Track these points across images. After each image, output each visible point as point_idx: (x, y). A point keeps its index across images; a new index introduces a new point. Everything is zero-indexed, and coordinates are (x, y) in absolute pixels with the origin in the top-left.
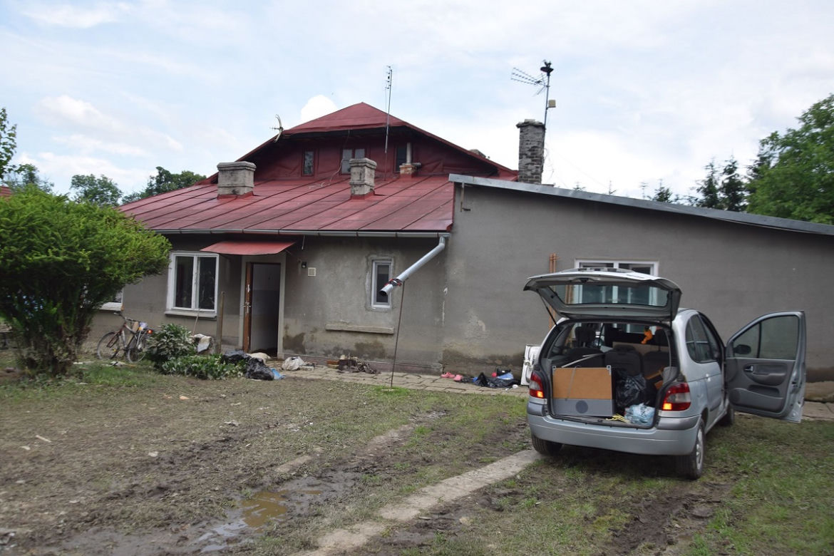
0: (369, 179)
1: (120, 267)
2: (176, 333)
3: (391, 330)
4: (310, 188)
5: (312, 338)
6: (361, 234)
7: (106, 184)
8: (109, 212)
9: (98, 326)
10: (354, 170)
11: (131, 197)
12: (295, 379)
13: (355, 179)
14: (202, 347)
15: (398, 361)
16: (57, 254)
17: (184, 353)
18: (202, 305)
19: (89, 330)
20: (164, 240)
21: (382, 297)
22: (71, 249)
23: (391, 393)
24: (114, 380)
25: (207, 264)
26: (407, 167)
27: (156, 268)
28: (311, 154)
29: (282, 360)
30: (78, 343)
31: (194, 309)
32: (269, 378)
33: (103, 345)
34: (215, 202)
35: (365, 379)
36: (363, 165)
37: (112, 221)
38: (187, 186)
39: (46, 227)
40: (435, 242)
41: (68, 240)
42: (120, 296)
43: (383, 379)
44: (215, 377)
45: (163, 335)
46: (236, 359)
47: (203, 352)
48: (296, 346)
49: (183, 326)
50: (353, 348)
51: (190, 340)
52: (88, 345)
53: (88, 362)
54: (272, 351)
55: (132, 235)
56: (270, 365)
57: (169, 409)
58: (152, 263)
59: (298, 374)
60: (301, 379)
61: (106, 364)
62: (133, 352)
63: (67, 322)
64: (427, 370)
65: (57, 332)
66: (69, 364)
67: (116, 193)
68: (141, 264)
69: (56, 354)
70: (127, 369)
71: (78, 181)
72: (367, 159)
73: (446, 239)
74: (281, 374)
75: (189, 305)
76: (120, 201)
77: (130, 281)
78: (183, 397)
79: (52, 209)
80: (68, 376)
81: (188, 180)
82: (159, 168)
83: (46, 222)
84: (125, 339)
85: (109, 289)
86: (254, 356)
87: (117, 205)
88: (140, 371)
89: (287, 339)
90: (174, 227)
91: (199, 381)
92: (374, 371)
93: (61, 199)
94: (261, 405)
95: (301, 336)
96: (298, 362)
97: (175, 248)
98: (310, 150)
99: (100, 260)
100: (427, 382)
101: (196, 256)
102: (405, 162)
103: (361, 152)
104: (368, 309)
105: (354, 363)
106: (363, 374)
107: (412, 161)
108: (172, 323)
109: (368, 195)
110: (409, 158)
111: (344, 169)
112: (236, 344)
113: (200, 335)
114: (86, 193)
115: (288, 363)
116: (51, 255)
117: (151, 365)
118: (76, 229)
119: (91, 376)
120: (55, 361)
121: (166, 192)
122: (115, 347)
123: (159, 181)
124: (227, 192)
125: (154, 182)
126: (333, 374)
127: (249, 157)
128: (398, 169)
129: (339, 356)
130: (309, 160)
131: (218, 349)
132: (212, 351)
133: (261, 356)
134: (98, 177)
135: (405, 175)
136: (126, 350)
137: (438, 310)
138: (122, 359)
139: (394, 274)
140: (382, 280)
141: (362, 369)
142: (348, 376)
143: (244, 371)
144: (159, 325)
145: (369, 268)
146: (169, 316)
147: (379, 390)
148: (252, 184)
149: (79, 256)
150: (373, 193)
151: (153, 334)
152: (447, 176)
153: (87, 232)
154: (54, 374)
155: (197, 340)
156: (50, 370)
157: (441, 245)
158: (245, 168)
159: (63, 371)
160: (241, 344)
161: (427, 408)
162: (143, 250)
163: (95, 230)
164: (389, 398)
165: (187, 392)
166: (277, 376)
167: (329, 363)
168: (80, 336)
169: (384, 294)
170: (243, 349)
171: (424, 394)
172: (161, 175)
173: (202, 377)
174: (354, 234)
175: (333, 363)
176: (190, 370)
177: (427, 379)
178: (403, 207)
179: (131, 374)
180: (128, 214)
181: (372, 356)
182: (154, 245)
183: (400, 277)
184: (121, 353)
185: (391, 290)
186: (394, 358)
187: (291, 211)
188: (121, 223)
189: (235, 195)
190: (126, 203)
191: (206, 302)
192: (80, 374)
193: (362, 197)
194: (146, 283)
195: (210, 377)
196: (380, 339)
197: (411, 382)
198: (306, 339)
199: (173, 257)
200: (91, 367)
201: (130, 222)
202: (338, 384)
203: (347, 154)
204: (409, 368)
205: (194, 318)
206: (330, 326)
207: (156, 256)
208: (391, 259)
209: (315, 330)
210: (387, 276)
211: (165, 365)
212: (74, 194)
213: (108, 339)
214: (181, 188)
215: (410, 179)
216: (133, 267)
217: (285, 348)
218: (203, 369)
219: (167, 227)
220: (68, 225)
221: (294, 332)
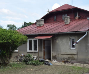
0: (69, 21)
1: (18, 43)
2: (30, 56)
3: (76, 54)
4: (56, 24)
5: (58, 56)
6: (68, 33)
7: (14, 26)
8: (15, 31)
9: (14, 55)
10: (65, 19)
11: (19, 28)
12: (55, 65)
13: (66, 21)
14: (35, 58)
15: (78, 61)
16: (5, 41)
17: (31, 60)
18: (34, 50)
19: (12, 56)
20: (26, 37)
21: (73, 46)
22: (8, 39)
23: (77, 68)
24: (17, 66)
25: (35, 41)
26: (77, 17)
27: (25, 42)
28: (56, 16)
29: (52, 61)
30: (10, 59)
31: (33, 51)
32: (49, 65)
33: (15, 59)
34: (36, 28)
35: (70, 65)
36: (67, 18)
37: (16, 33)
38: (30, 25)
39: (2, 35)
40: (85, 33)
41: (7, 38)
42: (18, 49)
43: (75, 65)
44: (38, 65)
45: (27, 57)
46: (42, 61)
47: (35, 60)
48: (55, 58)
49: (31, 54)
50: (67, 58)
51: (32, 57)
52: (12, 59)
53: (12, 63)
54: (50, 59)
55: (20, 36)
56: (49, 62)
57: (28, 72)
58: (24, 41)
59: (56, 64)
60: (56, 65)
61: (15, 63)
62: (21, 60)
63: (7, 54)
64: (85, 63)
65: (5, 57)
66: (8, 63)
67: (16, 28)
68: (22, 42)
69: (5, 61)
70: (20, 64)
71: (8, 26)
72: (68, 16)
73: (88, 33)
74: (52, 64)
75: (32, 50)
76: (17, 29)
77: (20, 45)
78: (31, 70)
79: (3, 32)
80: (8, 66)
81: (30, 24)
82: (24, 22)
83: (2, 34)
84: (19, 58)
85: (15, 47)
86: (46, 60)
87: (16, 30)
88: (22, 64)
89: (53, 56)
90: (28, 34)
91: (35, 66)
92: (72, 63)
93: (5, 29)
94: (48, 71)
95: (56, 55)
96: (55, 61)
97: (28, 38)
98: (55, 15)
99: (13, 41)
100: (85, 66)
101: (33, 39)
102: (77, 16)
103: (66, 15)
104: (70, 49)
105: (68, 61)
106: (70, 64)
107: (78, 16)
108: (29, 54)
109: (69, 24)
110: (77, 15)
111: (63, 19)
112: (42, 58)
113: (34, 56)
114: (10, 28)
115: (53, 61)
116: (4, 41)
117: (25, 63)
118: (8, 35)
119: (13, 66)
120: (5, 63)
121: (26, 27)
122: (17, 59)
123: (24, 25)
124: (38, 26)
125: (23, 25)
126: (63, 64)
127: (42, 18)
128: (75, 18)
129: (64, 60)
130: (55, 18)
131: (38, 59)
132: (37, 59)
133: (47, 60)
134: (12, 25)
135: (77, 19)
136: (19, 60)
137: (87, 49)
138: (18, 62)
139: (76, 41)
140: (73, 43)
141: (70, 63)
142: (67, 64)
143: (44, 64)
144: (26, 54)
145: (70, 40)
146: (28, 52)
147: (74, 67)
148: (43, 24)
149: (9, 41)
150: (70, 24)
151: (25, 56)
152: (87, 18)
153: (11, 36)
154: (5, 65)
155: (34, 57)
156: (4, 65)
157: (86, 34)
158: (42, 20)
159: (7, 65)
160: (43, 58)
161: (86, 72)
162: (22, 39)
163: (12, 35)
164: (77, 69)
165: (32, 69)
166: (51, 64)
167: (62, 61)
168: (10, 57)
169: (74, 46)
170: (44, 59)
171: (85, 68)
172: (25, 23)
173: (35, 65)
174: (66, 33)
175: (63, 61)
176: (33, 64)
177: (85, 65)
178: (77, 26)
179: (20, 65)
180: (19, 32)
181: (72, 59)
182: (24, 38)
183: (77, 42)
184: (18, 61)
185: (75, 45)
186: (77, 60)
187: (52, 29)
188: (17, 33)
189: (40, 26)
190: (18, 29)
191: (35, 49)
192: (10, 65)
193: (67, 25)
194: (23, 46)
195: (37, 65)
196: (73, 56)
197: (81, 65)
198: (57, 56)
199: (28, 40)
200: (12, 64)
201: (19, 33)
202: (65, 66)
203: (63, 16)
204: (81, 62)
205: (33, 53)
206: (62, 53)
207: (25, 40)
208: (75, 38)
209: (59, 54)
210: (74, 42)
211: (27, 63)
212: (7, 28)
213: (16, 58)
214: (29, 26)
215: (78, 20)
216: (20, 42)
217: (52, 58)
218: (35, 63)
219: (27, 34)
220: (7, 34)
221: (54, 55)
